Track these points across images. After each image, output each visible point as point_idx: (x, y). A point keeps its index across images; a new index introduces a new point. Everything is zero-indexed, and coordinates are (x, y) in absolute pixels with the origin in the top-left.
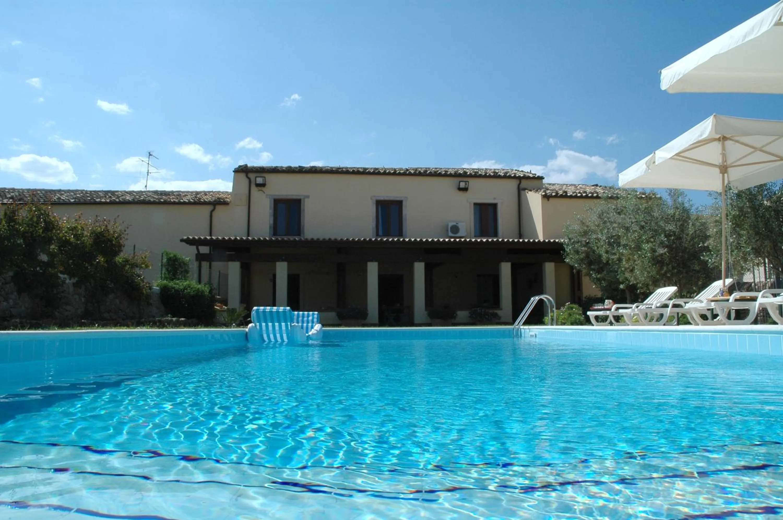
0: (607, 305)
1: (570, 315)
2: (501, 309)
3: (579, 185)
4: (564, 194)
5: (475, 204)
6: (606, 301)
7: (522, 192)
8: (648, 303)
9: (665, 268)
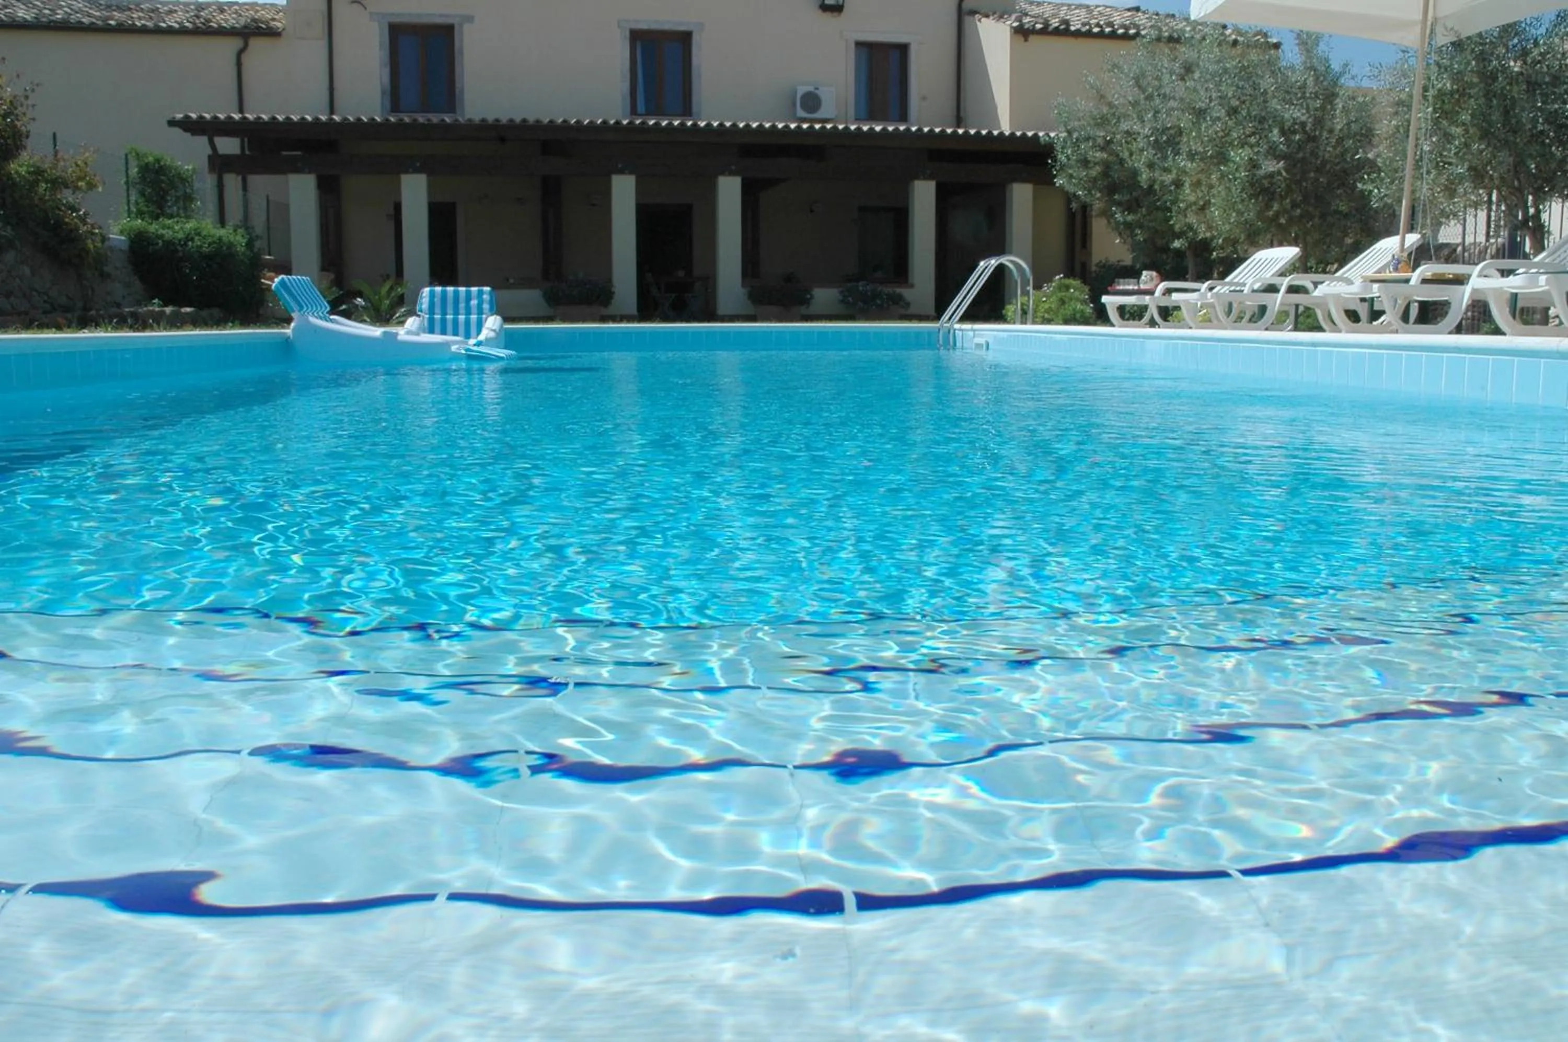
0: (1146, 283)
1: (1062, 302)
2: (912, 286)
3: (1097, 6)
4: (1062, 27)
5: (859, 44)
6: (1144, 273)
7: (967, 19)
8: (1236, 280)
9: (1276, 207)
